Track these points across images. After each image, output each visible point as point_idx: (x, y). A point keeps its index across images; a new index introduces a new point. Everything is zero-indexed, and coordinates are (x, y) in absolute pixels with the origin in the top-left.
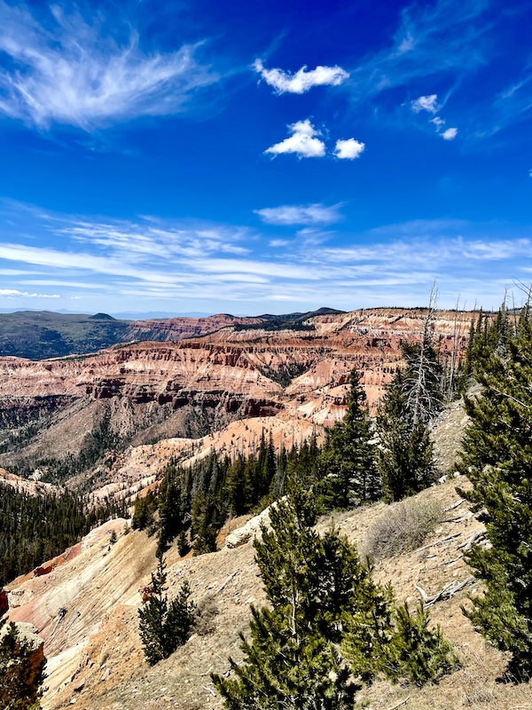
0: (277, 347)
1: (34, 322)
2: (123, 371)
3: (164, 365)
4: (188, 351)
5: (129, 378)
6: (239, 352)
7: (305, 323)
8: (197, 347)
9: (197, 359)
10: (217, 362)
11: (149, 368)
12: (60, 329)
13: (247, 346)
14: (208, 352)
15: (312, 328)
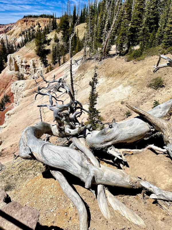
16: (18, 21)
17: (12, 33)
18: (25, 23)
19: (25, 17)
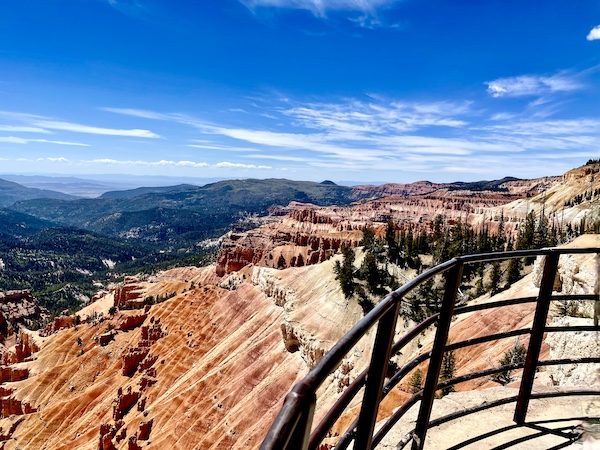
0: (486, 200)
1: (288, 186)
2: (391, 211)
3: (415, 209)
4: (429, 200)
5: (395, 215)
6: (463, 202)
7: (500, 187)
8: (434, 198)
9: (435, 206)
10: (449, 208)
11: (406, 209)
12: (306, 191)
13: (466, 198)
14: (441, 202)
15: (506, 190)
16: (571, 172)
17: (546, 198)
18: (588, 178)
19: (590, 162)
